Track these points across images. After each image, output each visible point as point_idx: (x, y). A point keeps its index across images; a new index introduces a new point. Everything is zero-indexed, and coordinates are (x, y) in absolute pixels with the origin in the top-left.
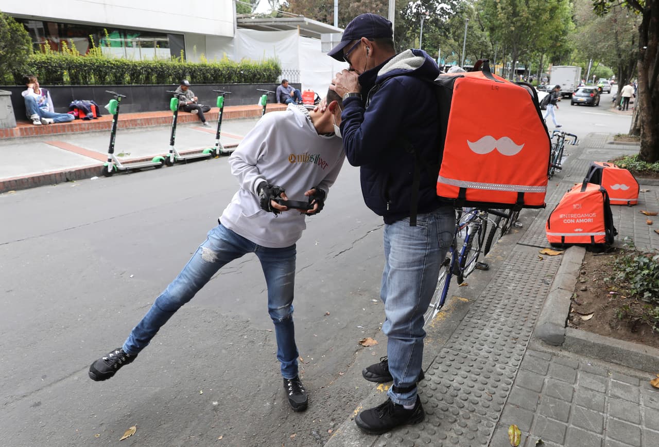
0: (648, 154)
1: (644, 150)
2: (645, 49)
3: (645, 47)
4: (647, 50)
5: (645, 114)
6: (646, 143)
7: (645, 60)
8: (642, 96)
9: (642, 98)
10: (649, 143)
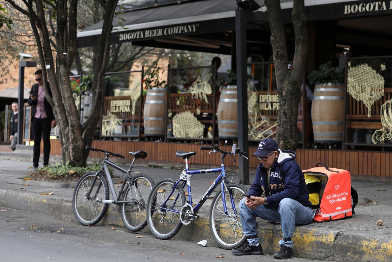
0: (80, 160)
1: (77, 155)
2: (65, 55)
3: (65, 53)
4: (67, 56)
5: (75, 118)
6: (77, 147)
7: (67, 66)
8: (69, 100)
9: (70, 102)
10: (81, 148)
